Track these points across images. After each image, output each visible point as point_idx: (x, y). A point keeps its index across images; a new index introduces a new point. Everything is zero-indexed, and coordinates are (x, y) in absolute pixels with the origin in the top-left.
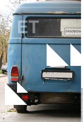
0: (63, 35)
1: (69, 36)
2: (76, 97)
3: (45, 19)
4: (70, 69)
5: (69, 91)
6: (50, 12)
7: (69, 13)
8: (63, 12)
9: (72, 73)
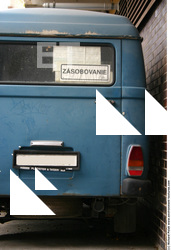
0: (58, 79)
1: (70, 81)
2: (85, 205)
3: (22, 47)
4: (71, 149)
5: (69, 192)
6: (32, 32)
7: (69, 34)
8: (57, 33)
9: (75, 157)
